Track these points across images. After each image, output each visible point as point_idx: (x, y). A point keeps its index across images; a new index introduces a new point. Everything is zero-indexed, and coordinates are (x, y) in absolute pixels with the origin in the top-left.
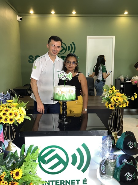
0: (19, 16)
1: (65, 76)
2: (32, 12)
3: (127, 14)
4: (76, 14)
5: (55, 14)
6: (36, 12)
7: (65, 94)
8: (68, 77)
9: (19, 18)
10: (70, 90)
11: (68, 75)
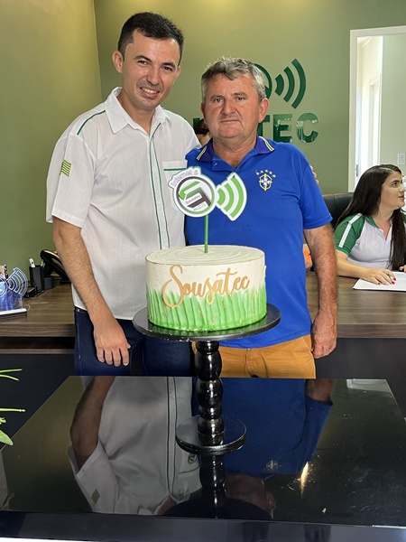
1: (205, 198)
7: (200, 300)
8: (221, 202)
10: (228, 274)
11: (220, 191)
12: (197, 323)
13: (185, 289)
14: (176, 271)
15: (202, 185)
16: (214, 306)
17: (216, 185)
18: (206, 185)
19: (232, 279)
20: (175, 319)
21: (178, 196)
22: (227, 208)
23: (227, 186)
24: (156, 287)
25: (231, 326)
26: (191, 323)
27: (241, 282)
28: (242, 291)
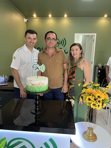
0: (26, 19)
1: (38, 68)
2: (35, 16)
3: (106, 17)
4: (67, 17)
5: (51, 17)
6: (38, 16)
7: (35, 87)
8: (40, 69)
9: (25, 20)
10: (40, 82)
11: (40, 67)
12: (35, 91)
13: (32, 85)
14: (31, 81)
15: (37, 66)
16: (37, 88)
17: (40, 66)
18: (38, 66)
19: (41, 83)
20: (30, 90)
21: (33, 67)
22: (42, 70)
23: (42, 66)
24: (27, 84)
25: (41, 92)
26: (33, 91)
27: (43, 84)
28: (43, 85)
